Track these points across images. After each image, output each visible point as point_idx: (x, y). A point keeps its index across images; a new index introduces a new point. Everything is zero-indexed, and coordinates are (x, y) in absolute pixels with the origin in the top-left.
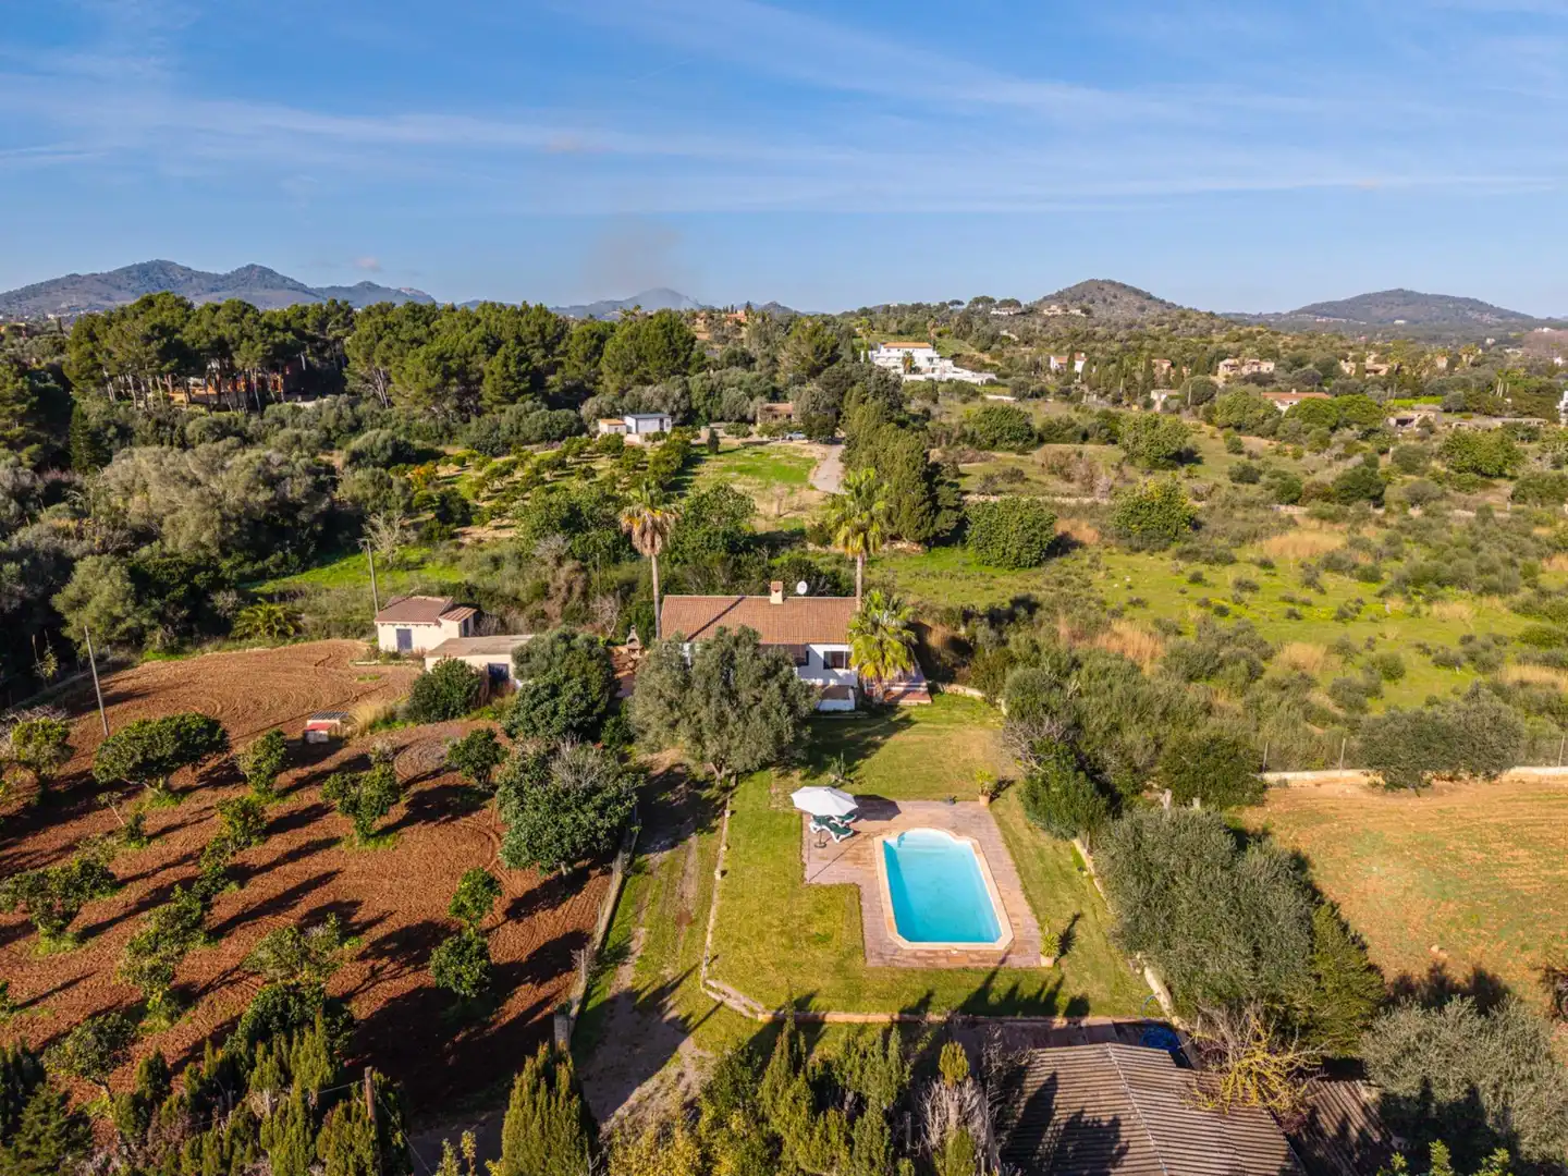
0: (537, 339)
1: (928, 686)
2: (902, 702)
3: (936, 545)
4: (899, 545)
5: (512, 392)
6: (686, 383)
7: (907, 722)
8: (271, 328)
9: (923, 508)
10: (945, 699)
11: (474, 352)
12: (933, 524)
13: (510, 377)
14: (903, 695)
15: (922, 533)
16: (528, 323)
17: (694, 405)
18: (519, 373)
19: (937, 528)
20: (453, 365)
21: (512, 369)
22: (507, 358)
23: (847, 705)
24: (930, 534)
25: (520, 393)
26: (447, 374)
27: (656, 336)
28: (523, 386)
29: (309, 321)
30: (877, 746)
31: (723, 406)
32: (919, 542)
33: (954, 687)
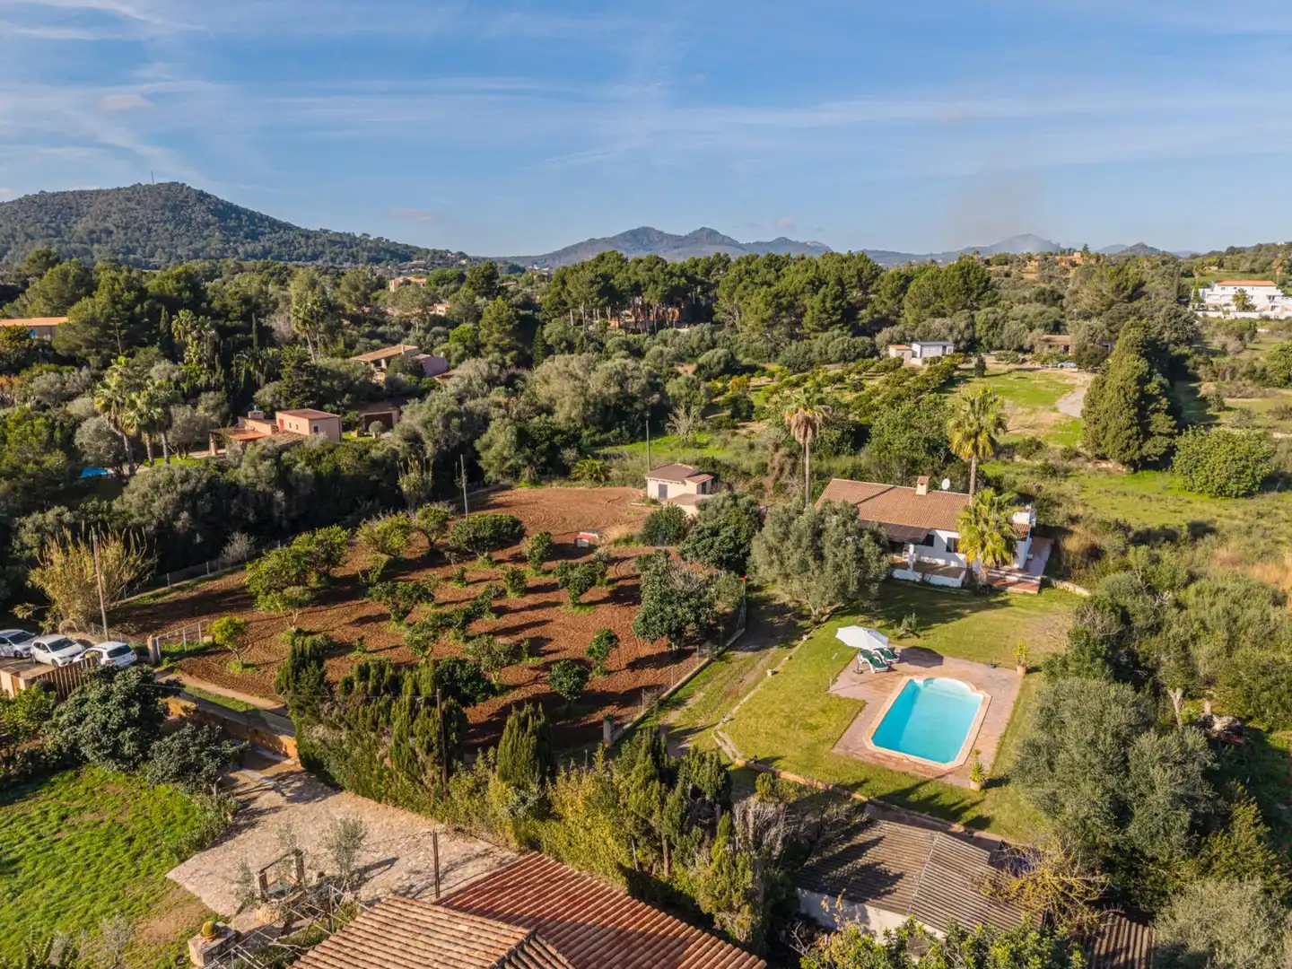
0: (855, 280)
1: (1042, 580)
2: (1010, 589)
3: (1142, 469)
4: (1104, 465)
5: (826, 322)
6: (973, 316)
7: (1005, 604)
8: (671, 274)
9: (1129, 432)
10: (1053, 593)
11: (803, 292)
12: (1140, 447)
13: (825, 311)
14: (1012, 584)
15: (1127, 455)
16: (849, 268)
17: (977, 335)
18: (833, 308)
19: (1145, 451)
20: (784, 301)
21: (828, 305)
22: (825, 296)
23: (955, 582)
24: (1136, 457)
25: (832, 324)
26: (779, 308)
27: (953, 277)
28: (834, 318)
29: (699, 269)
30: (960, 616)
31: (1003, 337)
32: (1124, 463)
33: (1066, 585)
